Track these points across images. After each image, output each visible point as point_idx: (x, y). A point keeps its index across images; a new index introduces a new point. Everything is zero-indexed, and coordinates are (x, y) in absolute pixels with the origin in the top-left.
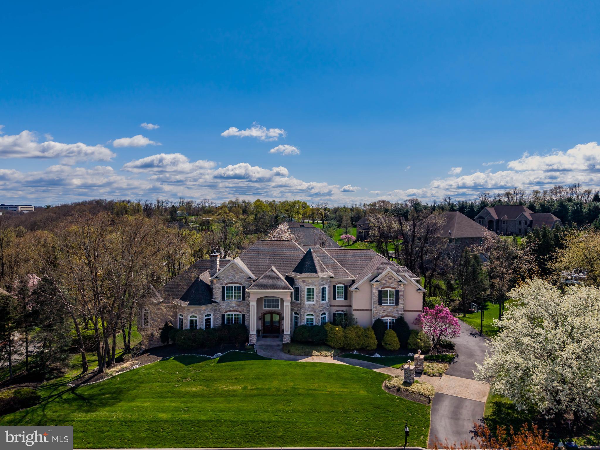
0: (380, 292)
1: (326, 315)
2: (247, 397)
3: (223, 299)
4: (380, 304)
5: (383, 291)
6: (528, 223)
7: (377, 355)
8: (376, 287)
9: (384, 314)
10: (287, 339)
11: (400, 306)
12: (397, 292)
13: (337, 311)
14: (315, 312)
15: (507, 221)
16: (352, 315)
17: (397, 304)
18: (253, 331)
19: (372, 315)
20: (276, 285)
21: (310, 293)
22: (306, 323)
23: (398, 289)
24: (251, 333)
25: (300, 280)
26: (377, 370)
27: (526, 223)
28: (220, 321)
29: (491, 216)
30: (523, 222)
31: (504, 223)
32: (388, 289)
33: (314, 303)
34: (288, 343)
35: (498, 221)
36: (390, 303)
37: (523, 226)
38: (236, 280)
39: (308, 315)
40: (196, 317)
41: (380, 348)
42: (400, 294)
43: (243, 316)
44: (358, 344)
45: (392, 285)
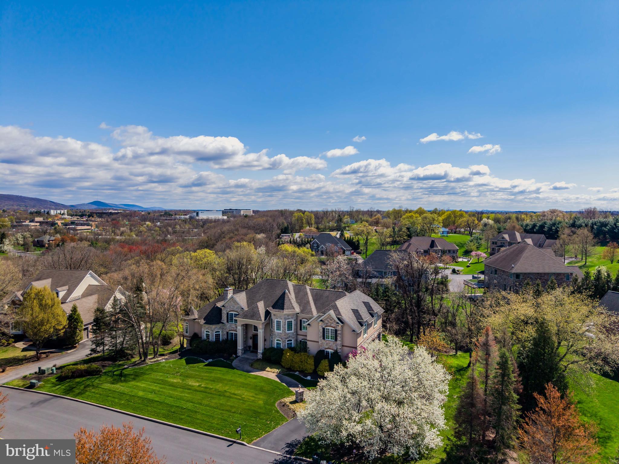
0: (324, 329)
1: (293, 342)
3: (228, 322)
4: (324, 338)
5: (327, 329)
7: (309, 378)
8: (321, 325)
9: (327, 347)
10: (260, 356)
12: (336, 331)
13: (302, 339)
14: (282, 339)
16: (306, 344)
17: (336, 340)
19: (318, 347)
21: (278, 323)
22: (276, 347)
23: (337, 329)
24: (238, 348)
25: (272, 314)
26: (293, 389)
28: (225, 337)
32: (330, 328)
33: (281, 332)
34: (260, 359)
36: (331, 339)
38: (235, 309)
39: (277, 340)
40: (219, 332)
41: (313, 372)
42: (338, 332)
43: (235, 335)
44: (300, 367)
45: (332, 325)
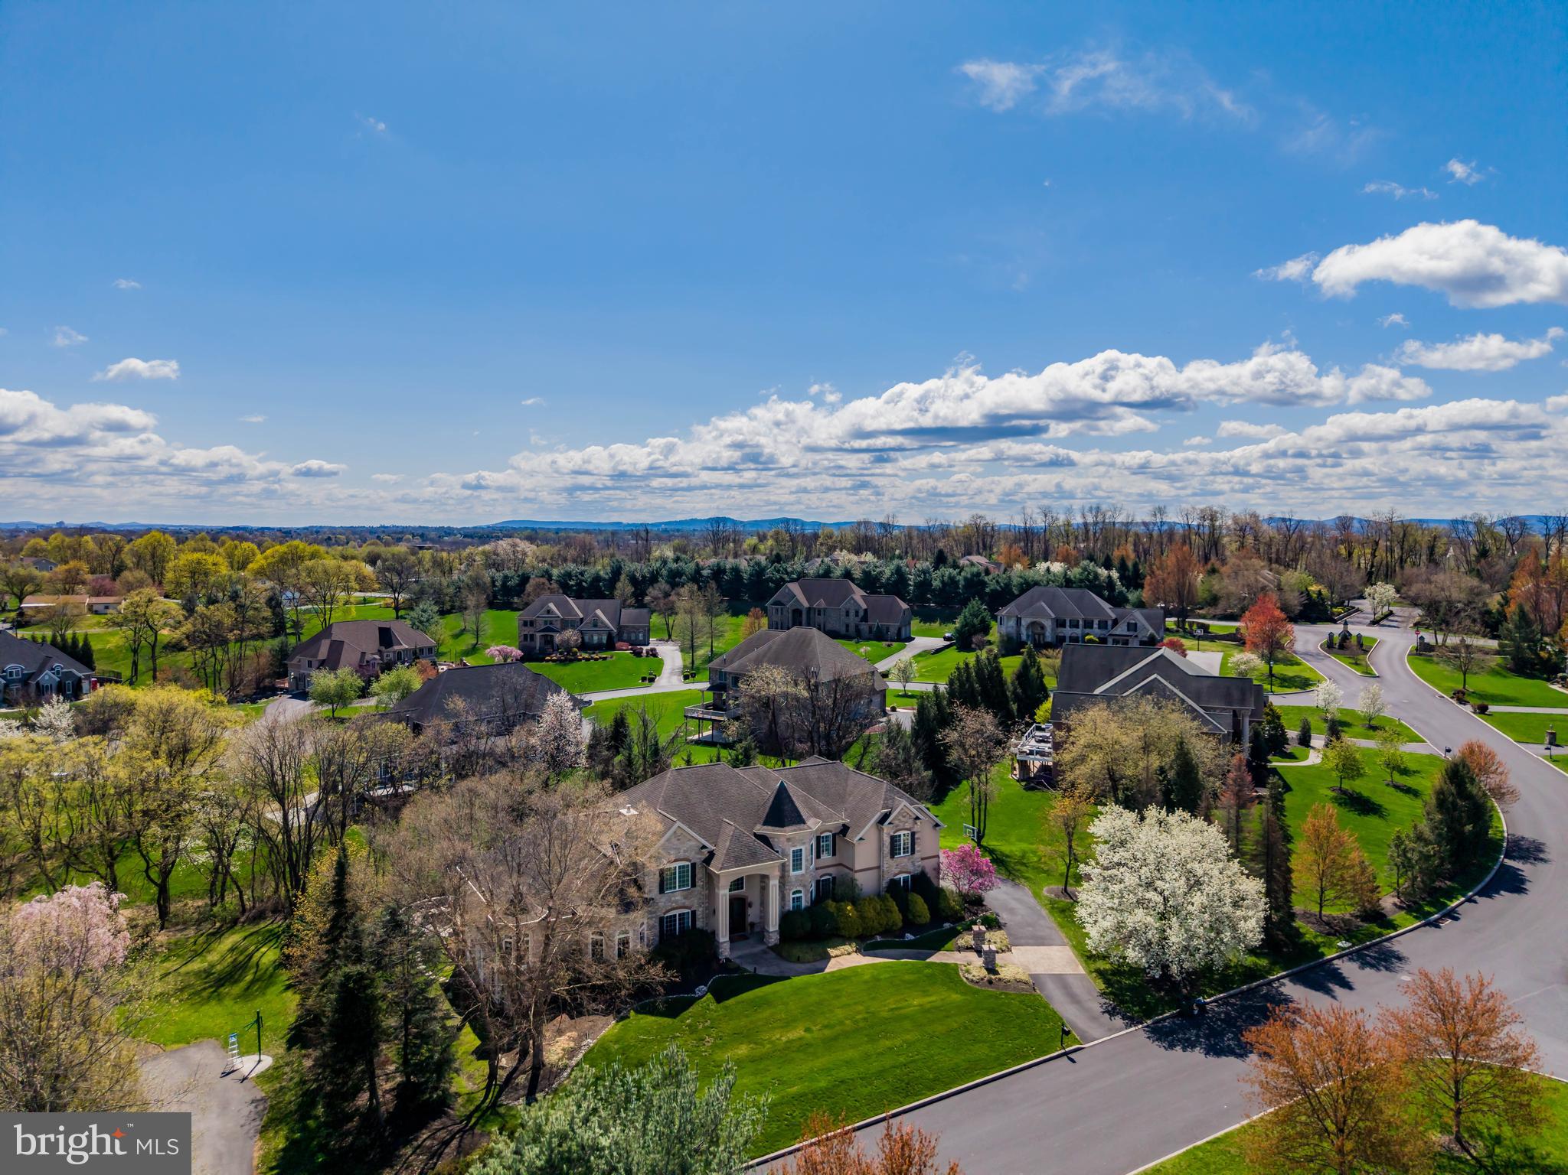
0: (892, 838)
1: (814, 887)
2: (830, 1043)
3: (661, 891)
4: (892, 856)
5: (896, 837)
6: (861, 613)
7: (909, 937)
8: (888, 831)
9: (897, 871)
11: (917, 855)
12: (913, 834)
14: (804, 886)
15: (825, 609)
16: (853, 880)
17: (913, 852)
18: (723, 936)
19: (880, 878)
20: (755, 854)
22: (793, 907)
23: (914, 830)
24: (719, 941)
25: (783, 839)
26: (932, 959)
27: (857, 613)
28: (657, 931)
29: (798, 601)
30: (852, 613)
31: (819, 614)
32: (903, 833)
34: (776, 945)
35: (809, 609)
36: (904, 853)
37: (853, 620)
38: (680, 855)
39: (794, 893)
41: (909, 925)
42: (916, 837)
43: (694, 913)
44: (876, 924)
45: (907, 826)
